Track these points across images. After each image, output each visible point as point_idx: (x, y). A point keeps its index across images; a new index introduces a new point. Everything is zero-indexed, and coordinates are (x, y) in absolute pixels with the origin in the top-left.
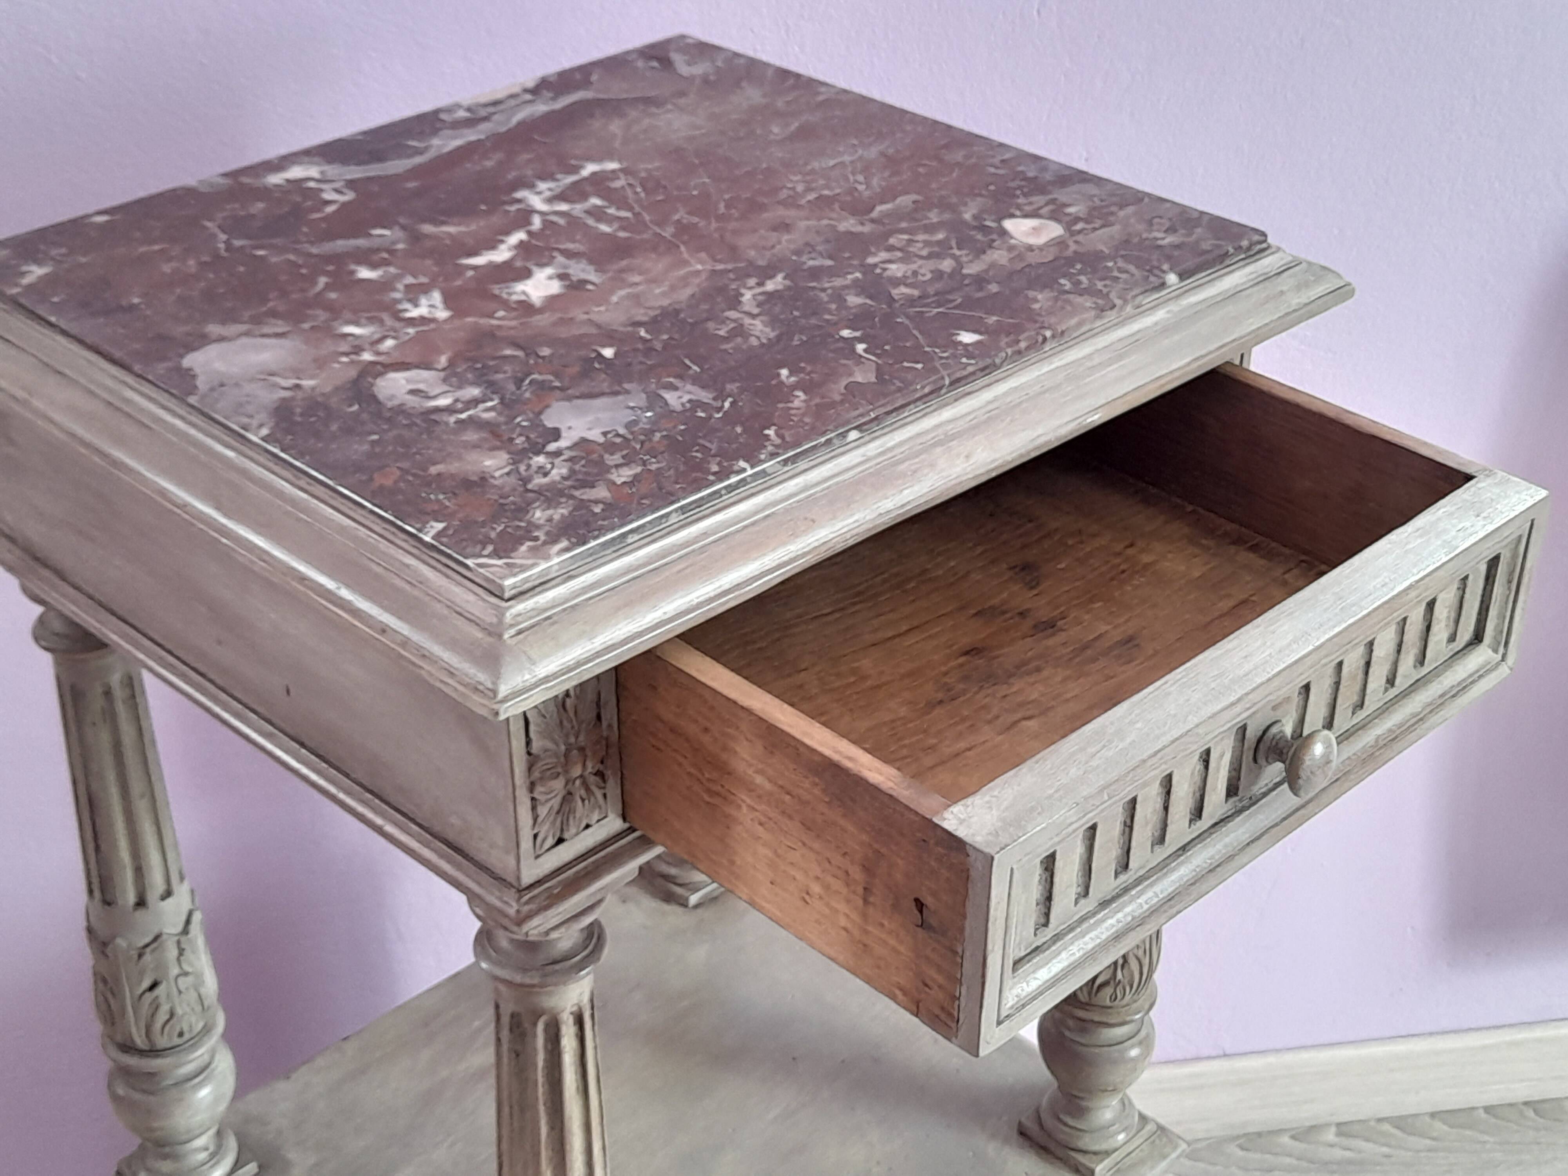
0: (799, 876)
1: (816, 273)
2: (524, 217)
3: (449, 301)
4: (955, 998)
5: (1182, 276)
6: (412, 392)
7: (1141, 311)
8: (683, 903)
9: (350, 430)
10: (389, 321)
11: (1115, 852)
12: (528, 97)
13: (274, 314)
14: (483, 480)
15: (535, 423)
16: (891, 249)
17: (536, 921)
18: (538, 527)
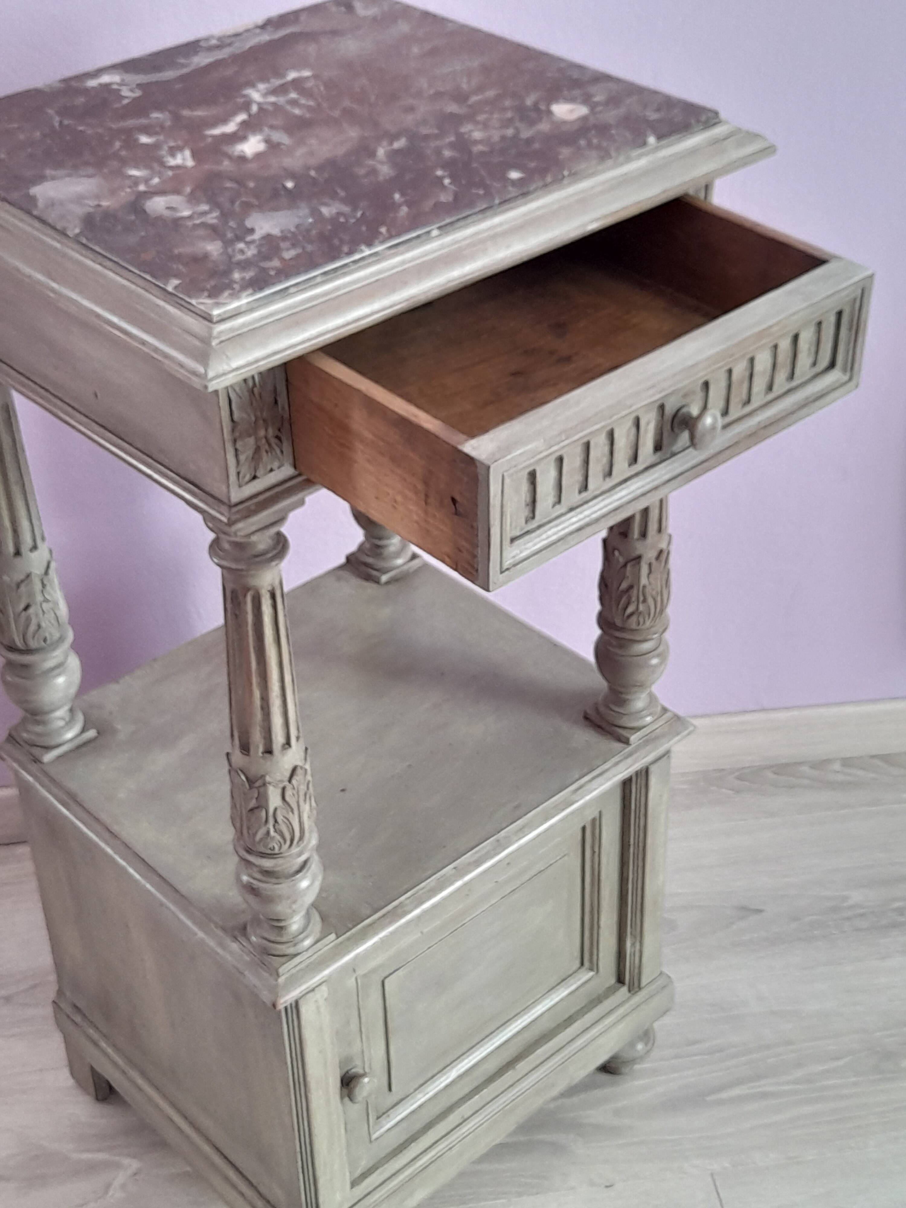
0: (391, 492)
1: (426, 137)
2: (246, 106)
3: (194, 155)
4: (475, 556)
5: (660, 138)
6: (168, 208)
7: (628, 160)
8: (377, 581)
9: (129, 228)
10: (156, 166)
11: (579, 477)
12: (258, 31)
13: (87, 164)
14: (206, 256)
15: (241, 224)
16: (477, 123)
17: (240, 525)
18: (236, 282)
